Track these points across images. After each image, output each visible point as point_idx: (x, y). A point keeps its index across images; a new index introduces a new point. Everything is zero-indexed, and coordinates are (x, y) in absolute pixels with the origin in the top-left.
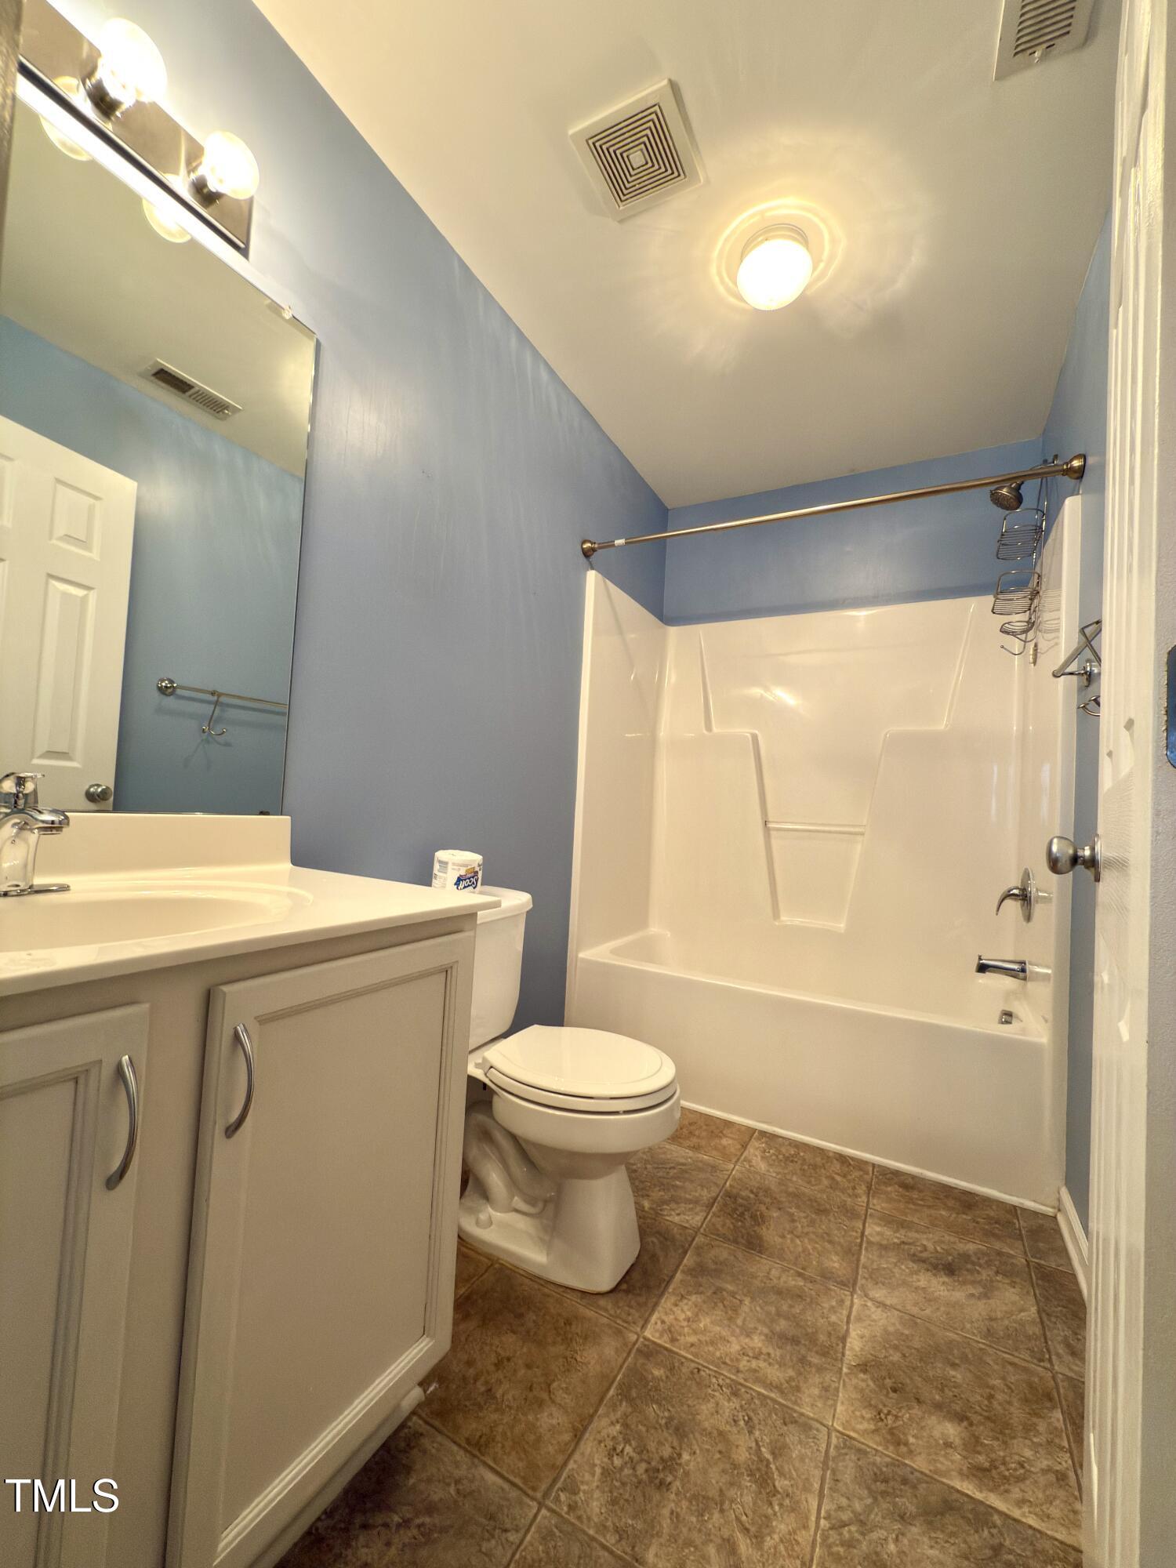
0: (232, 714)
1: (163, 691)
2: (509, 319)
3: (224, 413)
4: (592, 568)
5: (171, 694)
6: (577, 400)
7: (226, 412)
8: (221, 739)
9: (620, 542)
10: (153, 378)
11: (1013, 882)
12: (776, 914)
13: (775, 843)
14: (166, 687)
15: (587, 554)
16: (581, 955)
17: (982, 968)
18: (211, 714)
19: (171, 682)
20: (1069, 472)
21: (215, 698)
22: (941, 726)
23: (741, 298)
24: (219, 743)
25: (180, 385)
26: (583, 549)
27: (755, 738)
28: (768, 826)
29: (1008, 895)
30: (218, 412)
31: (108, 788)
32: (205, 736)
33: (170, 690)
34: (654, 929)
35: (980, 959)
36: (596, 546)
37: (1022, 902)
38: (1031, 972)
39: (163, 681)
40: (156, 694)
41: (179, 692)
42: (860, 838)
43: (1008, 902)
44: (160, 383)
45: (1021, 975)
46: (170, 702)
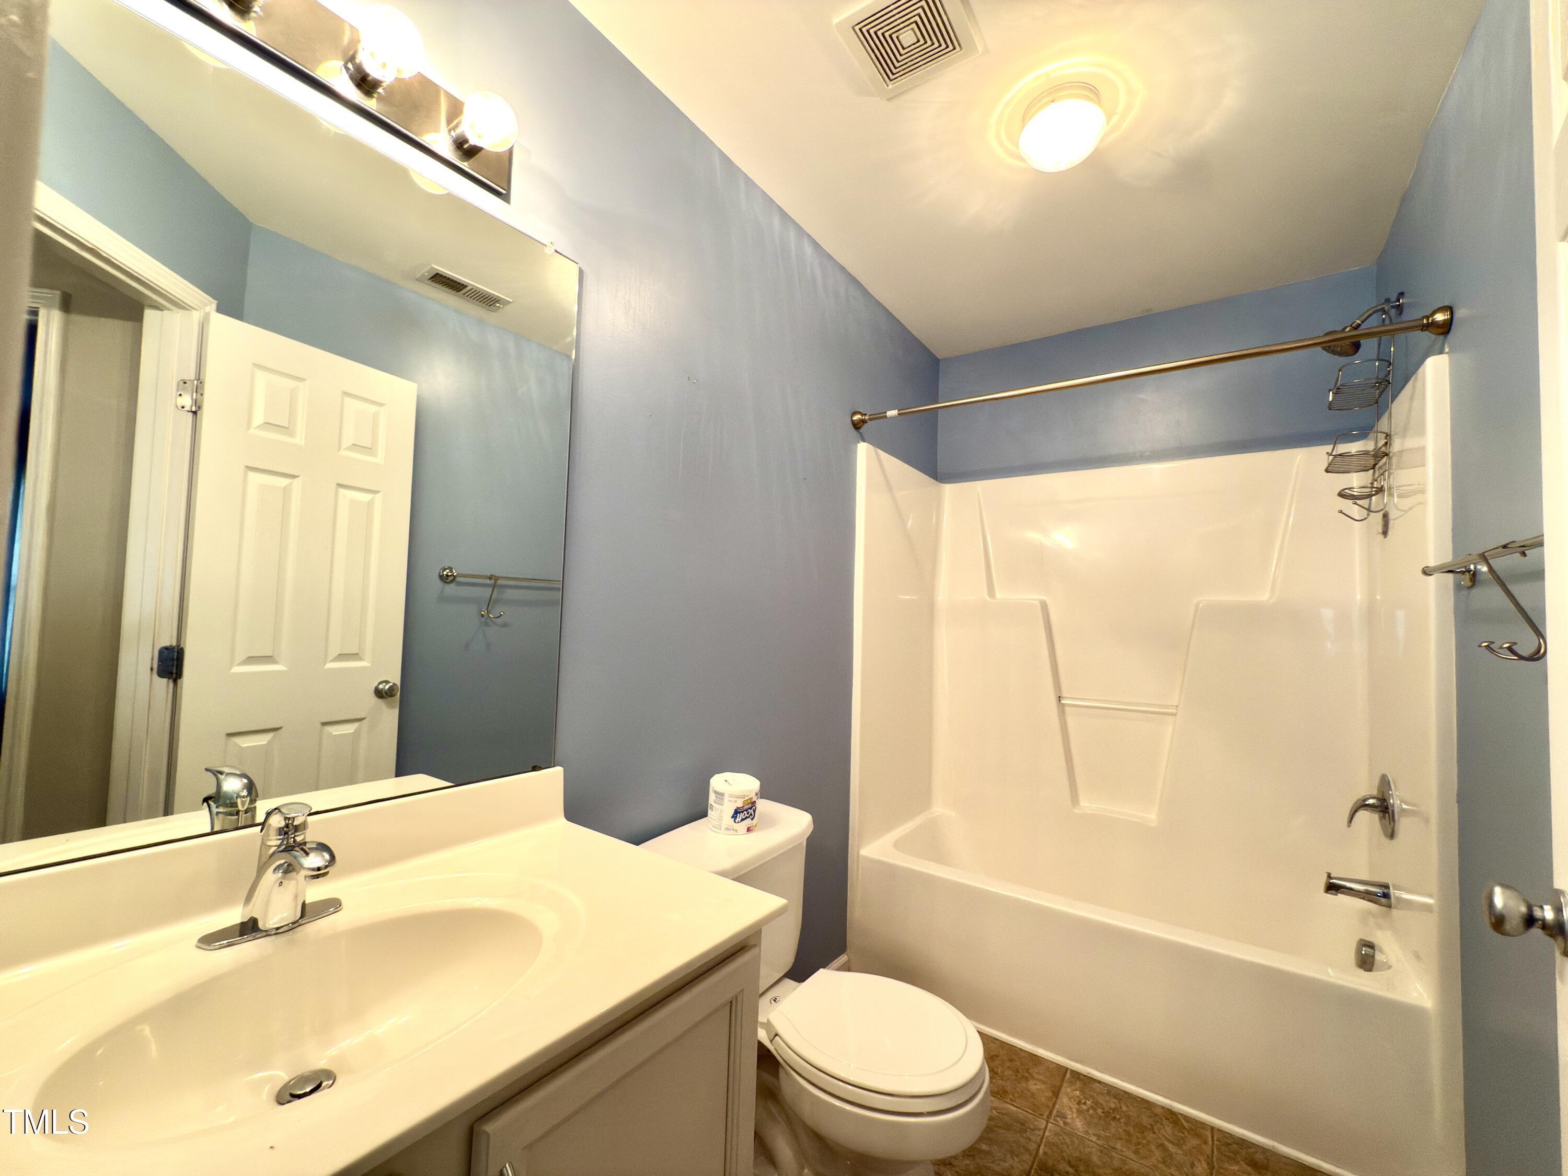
0: (510, 594)
1: (444, 579)
2: (772, 201)
3: (495, 306)
4: (864, 441)
5: (452, 581)
6: (842, 269)
7: (498, 305)
8: (499, 621)
9: (892, 413)
10: (430, 282)
11: (1366, 788)
12: (1075, 800)
13: (1071, 721)
14: (447, 575)
15: (857, 426)
16: (864, 852)
17: (1332, 888)
18: (489, 597)
19: (451, 569)
20: (1432, 326)
21: (493, 581)
22: (1264, 596)
23: (1021, 159)
24: (497, 625)
25: (455, 286)
26: (853, 422)
27: (1044, 606)
28: (1062, 702)
29: (1362, 805)
30: (490, 305)
31: (395, 684)
32: (483, 619)
33: (451, 578)
34: (938, 809)
35: (1329, 876)
36: (867, 417)
37: (1381, 814)
38: (1399, 899)
39: (444, 570)
40: (439, 584)
41: (458, 579)
42: (1171, 718)
43: (1363, 815)
44: (436, 285)
45: (1383, 900)
46: (451, 589)
